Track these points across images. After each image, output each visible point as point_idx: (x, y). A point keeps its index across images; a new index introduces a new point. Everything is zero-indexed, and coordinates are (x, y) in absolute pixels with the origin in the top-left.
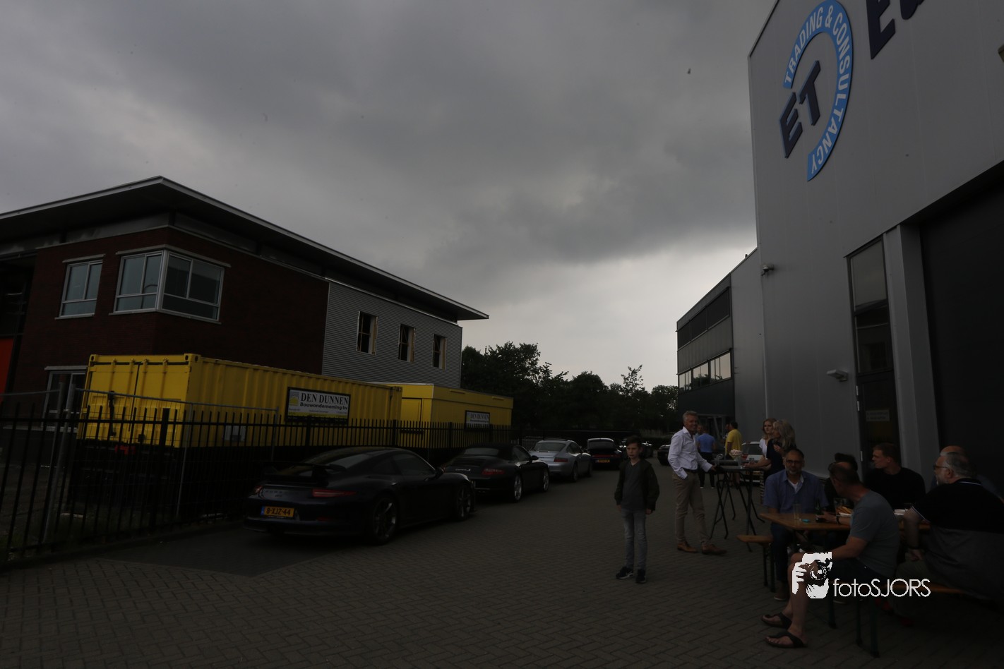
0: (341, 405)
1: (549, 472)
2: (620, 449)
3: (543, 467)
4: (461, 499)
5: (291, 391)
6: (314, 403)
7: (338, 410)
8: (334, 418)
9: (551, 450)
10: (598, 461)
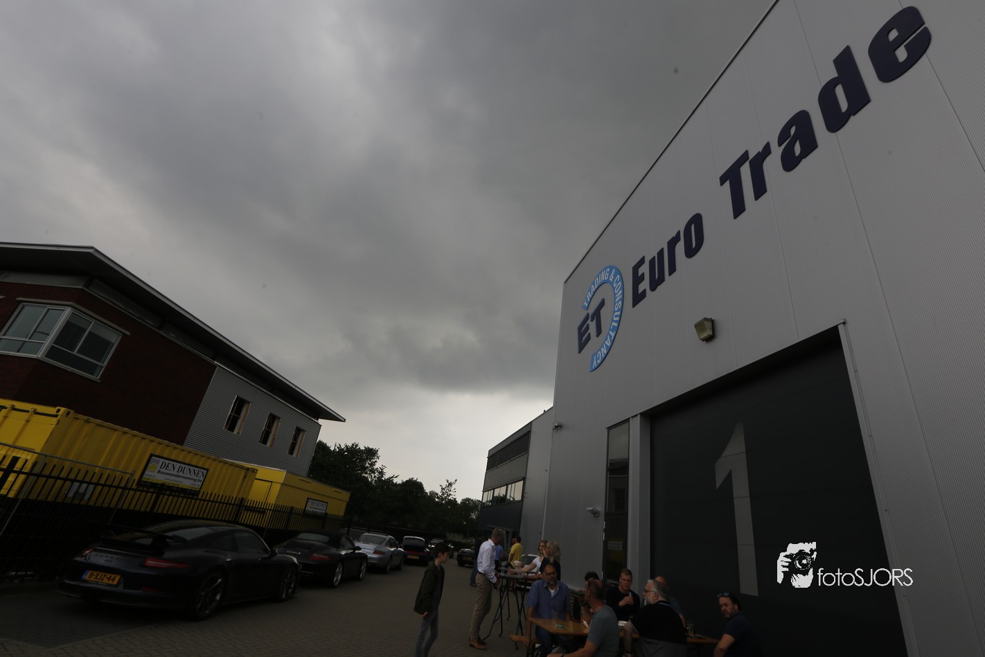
0: (197, 478)
1: (367, 562)
2: (429, 548)
3: (364, 557)
4: (286, 580)
5: (153, 457)
6: (172, 472)
7: (193, 482)
8: (187, 489)
9: (373, 542)
10: (409, 557)
